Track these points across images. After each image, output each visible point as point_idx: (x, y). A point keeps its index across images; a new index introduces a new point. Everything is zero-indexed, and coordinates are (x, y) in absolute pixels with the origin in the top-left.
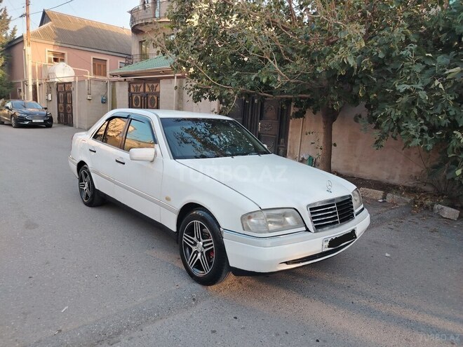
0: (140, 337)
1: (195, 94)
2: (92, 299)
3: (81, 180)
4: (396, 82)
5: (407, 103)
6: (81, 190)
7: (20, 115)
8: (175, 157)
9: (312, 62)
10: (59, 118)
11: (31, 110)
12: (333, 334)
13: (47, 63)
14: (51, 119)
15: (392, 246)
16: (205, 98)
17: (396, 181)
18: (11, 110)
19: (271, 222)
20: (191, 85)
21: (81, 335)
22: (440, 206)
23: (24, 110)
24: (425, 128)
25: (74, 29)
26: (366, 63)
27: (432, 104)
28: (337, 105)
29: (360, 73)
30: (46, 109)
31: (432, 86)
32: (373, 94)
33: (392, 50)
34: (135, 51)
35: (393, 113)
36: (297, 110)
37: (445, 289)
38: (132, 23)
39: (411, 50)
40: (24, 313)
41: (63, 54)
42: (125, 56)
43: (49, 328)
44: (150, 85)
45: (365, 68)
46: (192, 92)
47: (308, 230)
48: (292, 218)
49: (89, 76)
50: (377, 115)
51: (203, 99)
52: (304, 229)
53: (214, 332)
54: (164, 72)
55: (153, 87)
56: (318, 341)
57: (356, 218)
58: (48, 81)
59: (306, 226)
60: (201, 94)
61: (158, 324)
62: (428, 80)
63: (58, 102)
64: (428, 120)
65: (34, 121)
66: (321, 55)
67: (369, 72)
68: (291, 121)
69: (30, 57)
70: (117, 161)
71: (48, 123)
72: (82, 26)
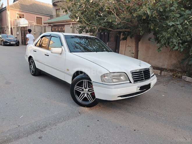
0: (55, 128)
1: (80, 30)
2: (34, 113)
3: (30, 64)
4: (168, 22)
5: (172, 31)
6: (30, 69)
7: (5, 40)
8: (71, 52)
9: (131, 13)
10: (22, 42)
11: (10, 38)
12: (141, 127)
13: (16, 18)
14: (19, 42)
15: (165, 92)
16: (84, 32)
17: (165, 67)
18: (1, 38)
19: (114, 79)
20: (78, 26)
21: (29, 127)
22: (185, 76)
23: (7, 38)
24: (180, 41)
25: (28, 4)
26: (154, 13)
27: (183, 31)
28: (142, 33)
29: (152, 18)
30: (16, 38)
31: (184, 23)
32: (157, 28)
33: (166, 8)
34: (54, 13)
35: (166, 35)
36: (123, 37)
37: (189, 109)
38: (53, 1)
39: (175, 7)
40: (3, 118)
41: (24, 15)
42: (50, 16)
43: (14, 125)
44: (61, 27)
45: (154, 16)
46: (78, 29)
47: (130, 82)
48: (123, 77)
49: (34, 24)
50: (159, 37)
51: (83, 32)
52: (129, 82)
53: (88, 126)
54: (67, 22)
55: (62, 28)
56: (135, 130)
57: (151, 78)
58: (17, 26)
59: (130, 80)
60: (82, 30)
61: (63, 123)
62: (182, 21)
63: (22, 35)
64: (181, 38)
65: (11, 43)
66: (135, 10)
67: (156, 18)
68: (121, 42)
69: (9, 16)
70: (45, 55)
71: (17, 44)
72: (32, 3)
